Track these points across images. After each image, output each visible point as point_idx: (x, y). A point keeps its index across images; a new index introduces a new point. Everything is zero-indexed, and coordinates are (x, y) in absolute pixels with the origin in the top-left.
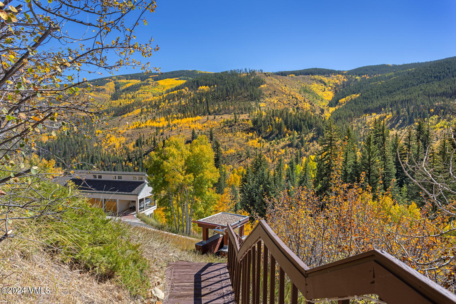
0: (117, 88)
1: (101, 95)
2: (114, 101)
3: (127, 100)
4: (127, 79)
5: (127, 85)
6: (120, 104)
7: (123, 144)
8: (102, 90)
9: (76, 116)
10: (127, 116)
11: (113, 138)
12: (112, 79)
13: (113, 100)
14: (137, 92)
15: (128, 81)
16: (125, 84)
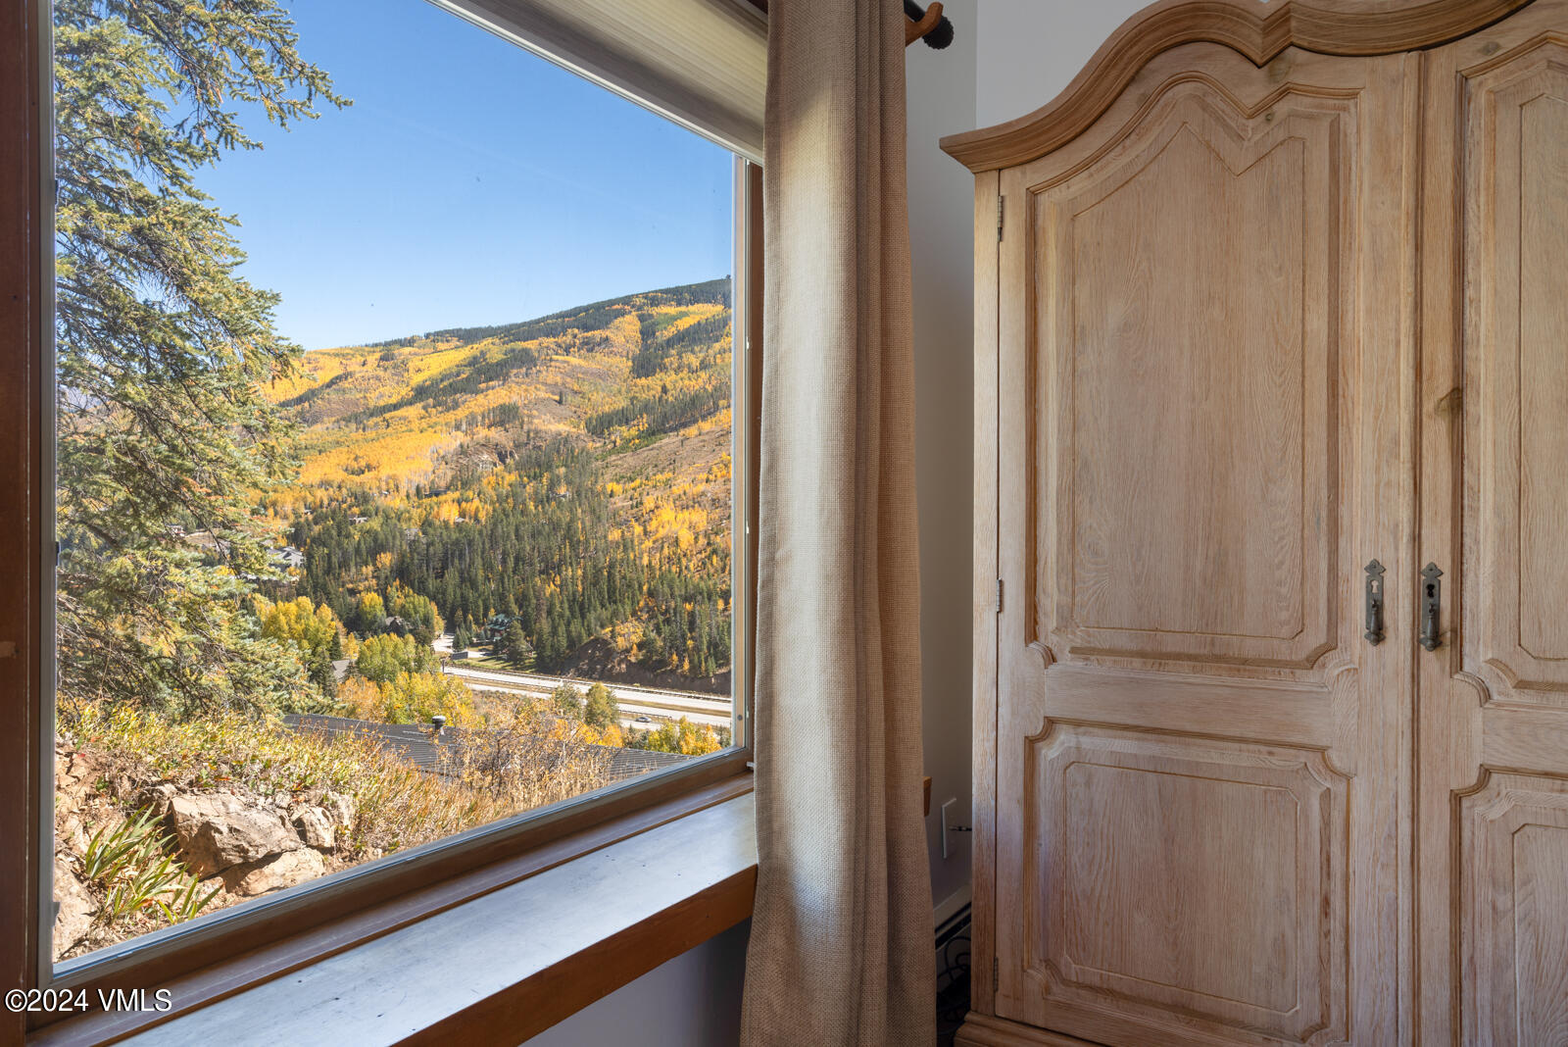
0: (647, 332)
1: (600, 361)
2: (643, 381)
3: (684, 374)
4: (679, 304)
5: (679, 322)
6: (665, 390)
7: (706, 535)
8: (599, 345)
9: (532, 435)
10: (696, 432)
11: (667, 513)
12: (633, 306)
13: (639, 377)
14: (717, 346)
15: (683, 308)
16: (675, 318)
